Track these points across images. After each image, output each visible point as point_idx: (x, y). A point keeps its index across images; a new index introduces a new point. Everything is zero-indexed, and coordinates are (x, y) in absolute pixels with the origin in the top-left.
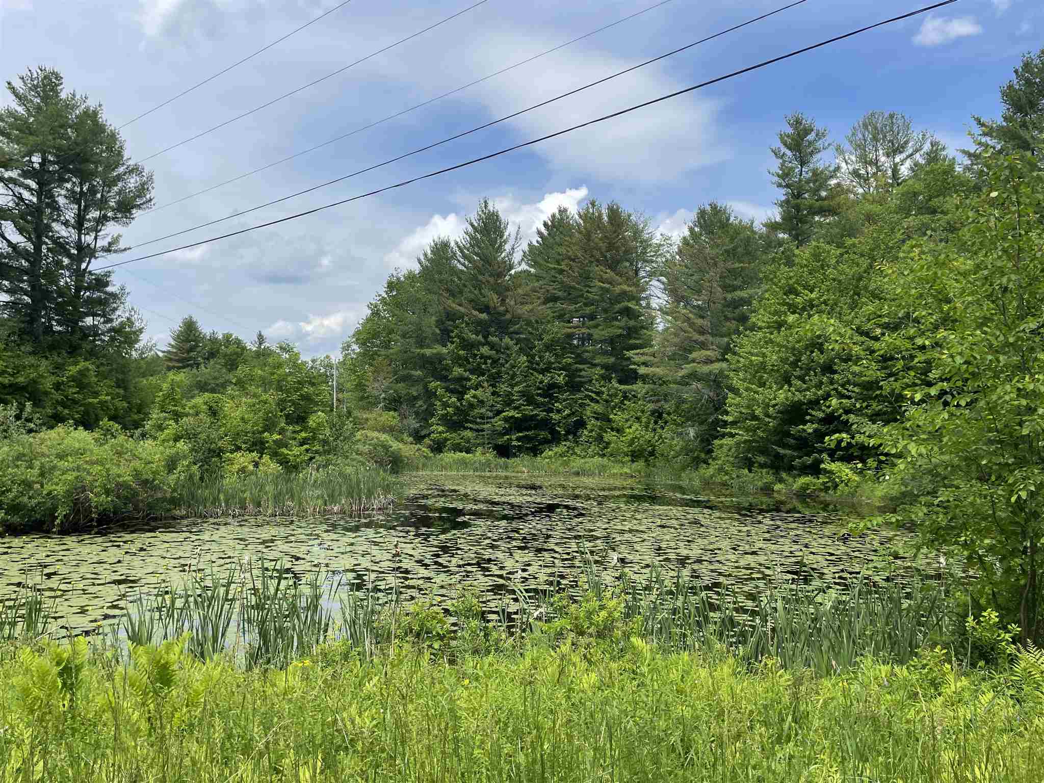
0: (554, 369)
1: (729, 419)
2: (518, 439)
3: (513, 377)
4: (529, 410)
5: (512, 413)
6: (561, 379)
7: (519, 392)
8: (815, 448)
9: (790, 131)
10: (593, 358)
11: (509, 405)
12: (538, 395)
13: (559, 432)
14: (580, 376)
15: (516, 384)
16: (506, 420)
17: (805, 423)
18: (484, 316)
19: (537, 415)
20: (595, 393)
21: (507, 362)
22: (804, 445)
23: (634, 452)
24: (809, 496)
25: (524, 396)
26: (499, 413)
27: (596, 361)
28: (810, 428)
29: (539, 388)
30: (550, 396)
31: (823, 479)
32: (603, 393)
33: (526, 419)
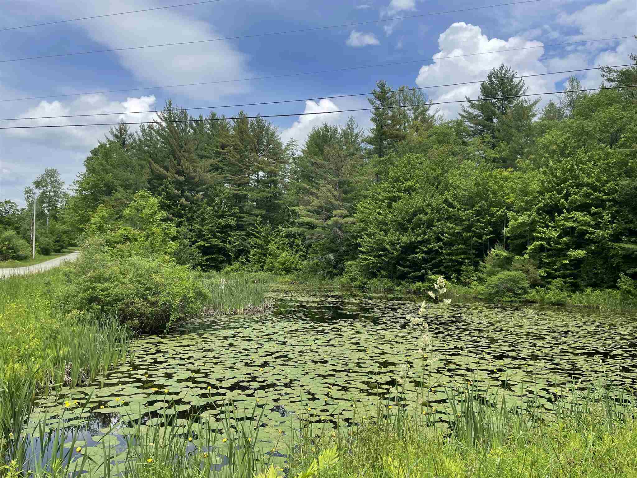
0: (226, 215)
1: (364, 250)
2: (207, 260)
3: (204, 219)
4: (215, 242)
5: (202, 243)
6: (233, 222)
7: (208, 229)
8: (422, 267)
9: (378, 90)
10: (251, 210)
11: (199, 238)
12: (217, 232)
13: (230, 256)
14: (242, 221)
15: (205, 225)
16: (198, 247)
17: (417, 253)
18: (181, 178)
19: (217, 245)
20: (256, 232)
21: (198, 210)
22: (415, 266)
23: (286, 268)
24: (422, 293)
25: (211, 232)
26: (194, 243)
27: (253, 213)
28: (420, 256)
29: (218, 228)
30: (225, 233)
31: (427, 284)
32: (262, 232)
33: (212, 247)
